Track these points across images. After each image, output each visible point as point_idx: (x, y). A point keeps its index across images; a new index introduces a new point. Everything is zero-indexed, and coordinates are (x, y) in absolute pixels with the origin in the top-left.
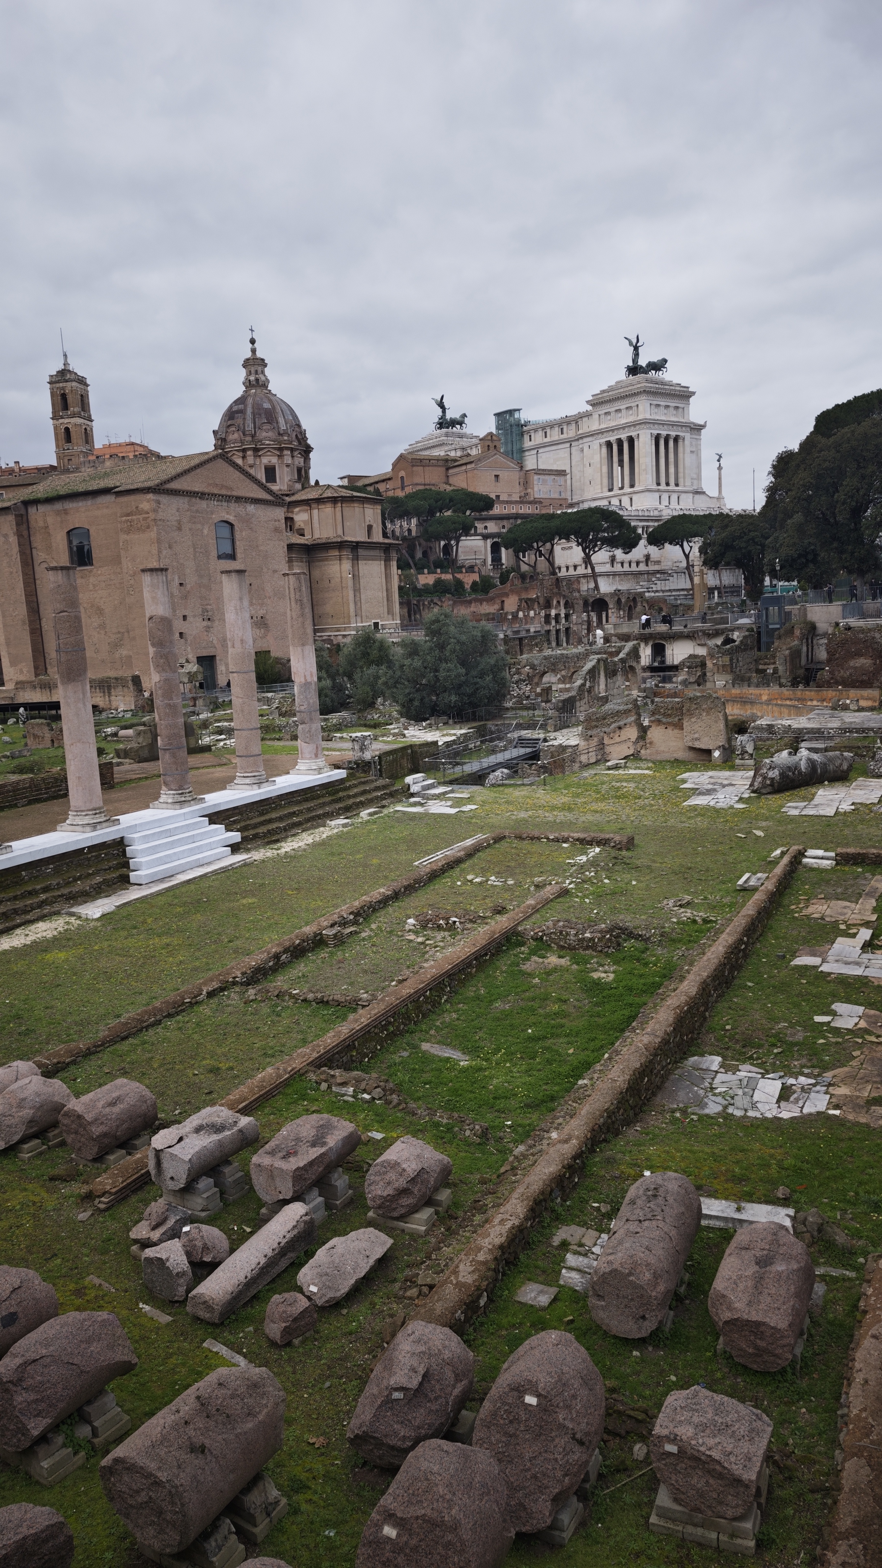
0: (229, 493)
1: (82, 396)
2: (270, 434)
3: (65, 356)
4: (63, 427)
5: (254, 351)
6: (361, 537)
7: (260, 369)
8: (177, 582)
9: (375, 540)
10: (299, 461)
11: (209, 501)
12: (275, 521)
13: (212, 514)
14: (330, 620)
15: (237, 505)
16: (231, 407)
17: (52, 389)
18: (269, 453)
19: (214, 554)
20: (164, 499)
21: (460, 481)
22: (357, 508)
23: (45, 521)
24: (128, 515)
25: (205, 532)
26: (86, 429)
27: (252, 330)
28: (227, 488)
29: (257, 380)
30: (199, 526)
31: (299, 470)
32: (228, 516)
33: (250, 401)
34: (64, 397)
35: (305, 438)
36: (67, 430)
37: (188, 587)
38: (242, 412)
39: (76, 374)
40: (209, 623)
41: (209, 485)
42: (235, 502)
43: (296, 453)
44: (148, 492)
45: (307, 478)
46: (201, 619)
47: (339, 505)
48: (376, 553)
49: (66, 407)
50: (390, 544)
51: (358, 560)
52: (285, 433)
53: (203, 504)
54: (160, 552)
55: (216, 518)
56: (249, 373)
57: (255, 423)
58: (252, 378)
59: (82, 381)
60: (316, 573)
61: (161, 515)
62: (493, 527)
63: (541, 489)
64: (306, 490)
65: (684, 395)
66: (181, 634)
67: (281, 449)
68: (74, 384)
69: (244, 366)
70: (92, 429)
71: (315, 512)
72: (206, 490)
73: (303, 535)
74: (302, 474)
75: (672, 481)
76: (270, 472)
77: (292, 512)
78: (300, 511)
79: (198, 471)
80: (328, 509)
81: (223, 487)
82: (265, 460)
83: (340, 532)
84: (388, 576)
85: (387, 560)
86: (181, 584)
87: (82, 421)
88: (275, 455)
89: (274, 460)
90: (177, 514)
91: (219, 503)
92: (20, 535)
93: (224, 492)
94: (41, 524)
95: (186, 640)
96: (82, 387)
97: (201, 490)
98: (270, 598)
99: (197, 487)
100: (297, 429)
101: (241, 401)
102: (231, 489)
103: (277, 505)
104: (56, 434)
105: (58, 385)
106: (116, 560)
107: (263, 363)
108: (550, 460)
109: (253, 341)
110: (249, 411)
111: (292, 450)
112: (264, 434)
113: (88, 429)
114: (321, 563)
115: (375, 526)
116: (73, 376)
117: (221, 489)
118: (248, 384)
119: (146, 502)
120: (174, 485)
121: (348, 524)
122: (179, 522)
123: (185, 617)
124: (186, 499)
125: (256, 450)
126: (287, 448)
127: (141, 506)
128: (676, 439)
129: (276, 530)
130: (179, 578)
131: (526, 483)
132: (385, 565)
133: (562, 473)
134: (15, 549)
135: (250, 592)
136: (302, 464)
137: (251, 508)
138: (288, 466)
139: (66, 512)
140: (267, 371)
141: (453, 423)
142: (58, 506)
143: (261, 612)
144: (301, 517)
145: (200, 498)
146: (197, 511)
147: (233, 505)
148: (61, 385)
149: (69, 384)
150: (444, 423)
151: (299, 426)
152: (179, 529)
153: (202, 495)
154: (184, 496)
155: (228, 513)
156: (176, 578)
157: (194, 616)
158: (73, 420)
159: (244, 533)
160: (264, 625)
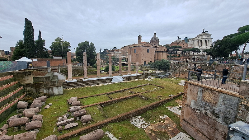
5: (155, 33)
6: (164, 51)
13: (147, 48)
16: (152, 38)
19: (147, 52)
21: (179, 45)
24: (139, 48)
25: (146, 50)
35: (159, 41)
37: (144, 55)
40: (146, 58)
42: (150, 47)
44: (141, 46)
47: (161, 47)
49: (139, 39)
50: (167, 51)
51: (163, 53)
52: (157, 40)
57: (154, 40)
61: (142, 48)
62: (182, 50)
63: (189, 46)
64: (158, 46)
65: (210, 35)
72: (147, 46)
74: (158, 44)
75: (207, 45)
76: (155, 44)
79: (146, 44)
87: (141, 40)
90: (144, 48)
92: (130, 50)
94: (132, 49)
95: (143, 60)
96: (141, 37)
98: (152, 56)
104: (138, 41)
106: (138, 52)
108: (190, 43)
110: (154, 38)
114: (159, 53)
115: (165, 49)
118: (154, 36)
120: (144, 46)
121: (162, 49)
125: (154, 42)
126: (157, 42)
128: (208, 40)
129: (154, 50)
131: (187, 45)
132: (166, 54)
133: (192, 44)
135: (150, 56)
137: (152, 48)
139: (134, 48)
140: (156, 35)
141: (179, 39)
148: (139, 37)
150: (178, 39)
152: (144, 50)
157: (144, 58)
159: (150, 50)
160: (151, 59)
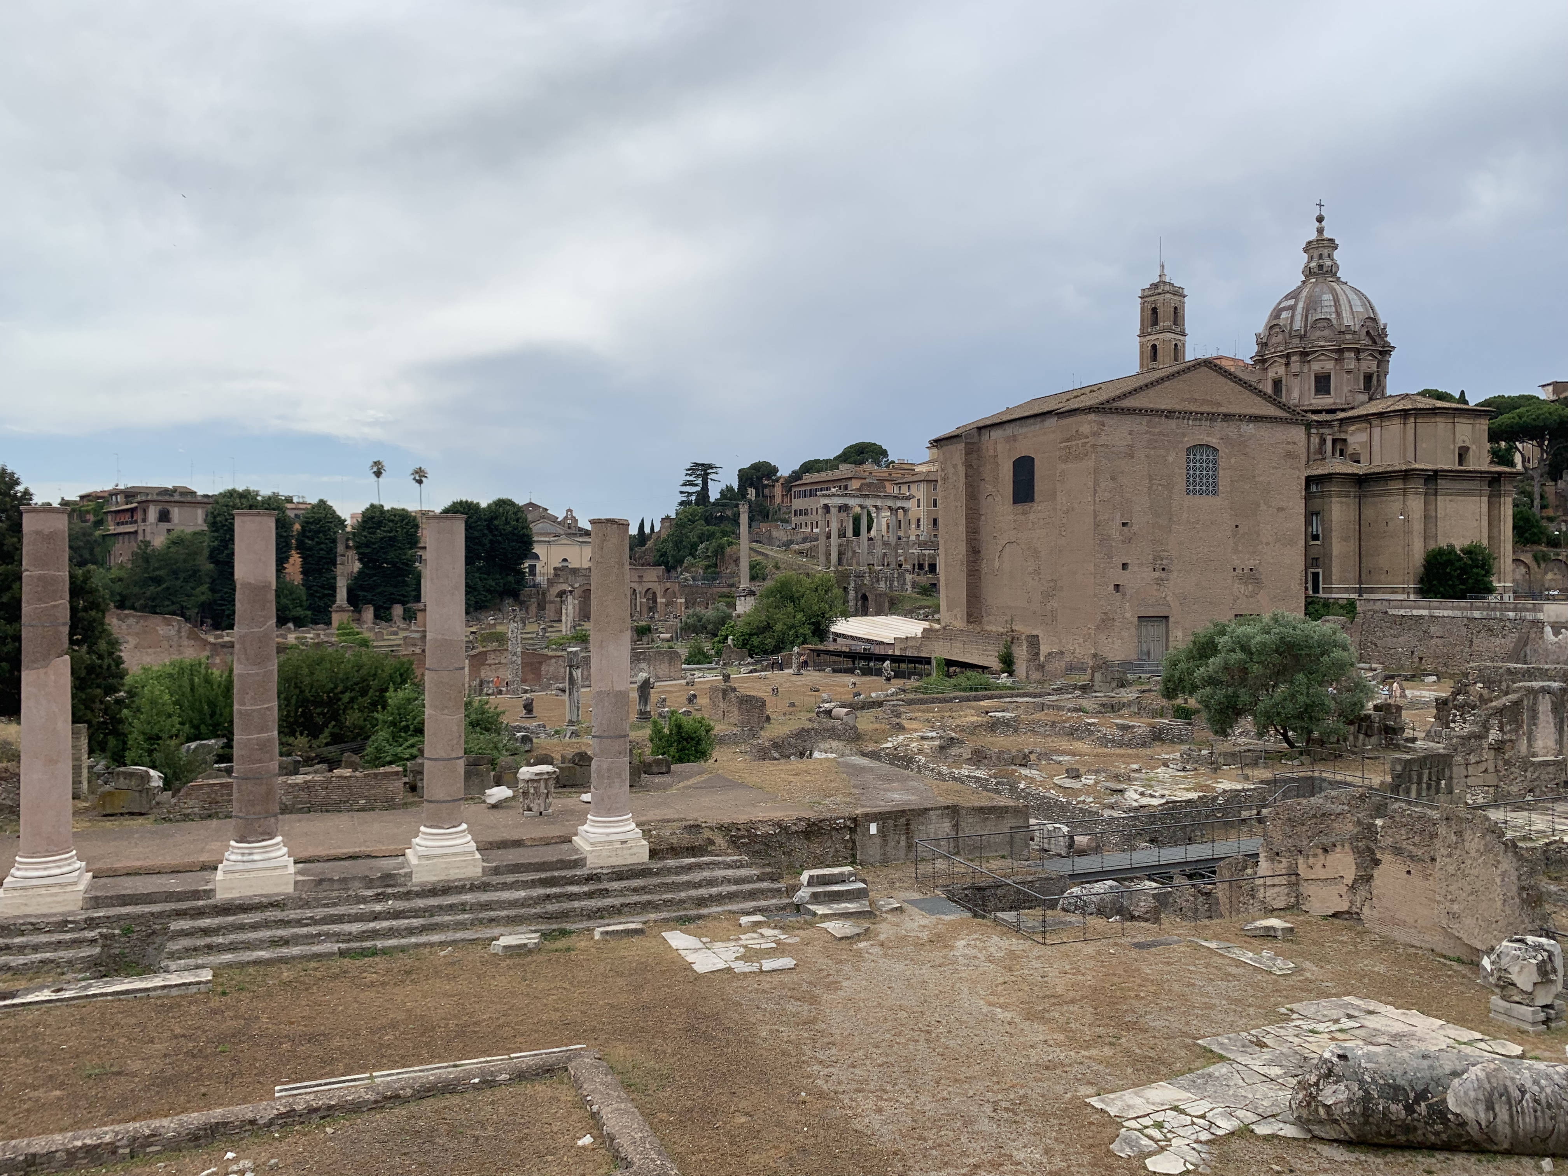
0: (1214, 410)
1: (1176, 308)
2: (1326, 333)
3: (1163, 266)
4: (1150, 345)
5: (1320, 231)
6: (1448, 463)
7: (1325, 252)
8: (1118, 522)
9: (1471, 468)
10: (1369, 365)
11: (1181, 421)
12: (1289, 443)
13: (1184, 435)
14: (1383, 577)
15: (1225, 424)
16: (1280, 303)
17: (1143, 304)
18: (1323, 357)
19: (1180, 484)
20: (1110, 421)
22: (1441, 426)
23: (995, 450)
24: (1068, 440)
25: (1170, 459)
26: (1176, 345)
27: (1320, 205)
28: (1211, 402)
29: (1321, 267)
30: (1161, 452)
31: (1368, 378)
32: (1209, 439)
33: (1304, 293)
34: (1154, 311)
35: (1383, 334)
36: (1154, 347)
37: (1135, 528)
38: (1293, 308)
39: (1170, 284)
40: (1163, 574)
41: (1183, 400)
42: (1222, 420)
43: (1362, 355)
44: (1090, 412)
45: (1381, 386)
46: (1151, 569)
47: (1412, 420)
48: (1475, 485)
49: (1155, 323)
50: (1500, 474)
51: (1436, 494)
52: (1348, 330)
53: (1172, 424)
54: (1096, 484)
55: (1189, 441)
56: (1311, 259)
57: (1306, 320)
58: (1313, 265)
59: (1179, 293)
60: (1369, 513)
61: (1103, 439)
64: (1373, 403)
66: (1117, 587)
67: (1340, 351)
68: (1168, 296)
69: (1306, 250)
70: (1184, 345)
71: (1376, 431)
72: (1178, 407)
73: (1358, 462)
74: (1373, 382)
76: (1322, 383)
77: (1346, 432)
78: (1357, 429)
79: (1167, 383)
80: (1394, 427)
81: (1204, 402)
82: (1316, 367)
83: (1410, 456)
84: (1493, 520)
85: (1494, 497)
86: (1124, 524)
87: (1173, 336)
88: (1331, 359)
89: (1329, 366)
90: (1129, 437)
91: (1198, 423)
92: (968, 466)
93: (1206, 409)
94: (991, 452)
95: (1124, 595)
96: (1177, 298)
97: (1169, 407)
98: (1267, 544)
99: (1164, 404)
100: (1370, 323)
101: (1294, 295)
102: (1219, 404)
103: (1292, 423)
104: (1142, 353)
105: (1149, 299)
106: (1053, 495)
107: (1332, 244)
109: (1320, 219)
110: (1301, 305)
111: (1358, 351)
112: (1318, 333)
113: (1179, 344)
114: (1376, 499)
115: (1473, 447)
116: (1167, 288)
117: (1202, 405)
118: (1309, 273)
119: (1086, 424)
120: (1126, 403)
121: (1424, 445)
122: (1130, 447)
123: (1125, 566)
124: (1146, 419)
125: (1304, 354)
126: (1349, 349)
127: (1081, 429)
129: (1289, 455)
130: (1122, 516)
132: (1490, 503)
134: (963, 480)
135: (1234, 536)
136: (1374, 368)
137: (1249, 428)
138: (1349, 372)
139: (1014, 438)
140: (1336, 254)
142: (1009, 430)
143: (1251, 563)
144: (1356, 438)
145: (1167, 417)
146: (1161, 434)
147: (1218, 424)
148: (1153, 298)
149: (1161, 297)
151: (1374, 320)
152: (1131, 456)
153: (1170, 414)
154: (1142, 415)
155: (1209, 435)
156: (1118, 516)
157: (1141, 565)
158: (1161, 336)
159: (1233, 460)
160: (1252, 576)
